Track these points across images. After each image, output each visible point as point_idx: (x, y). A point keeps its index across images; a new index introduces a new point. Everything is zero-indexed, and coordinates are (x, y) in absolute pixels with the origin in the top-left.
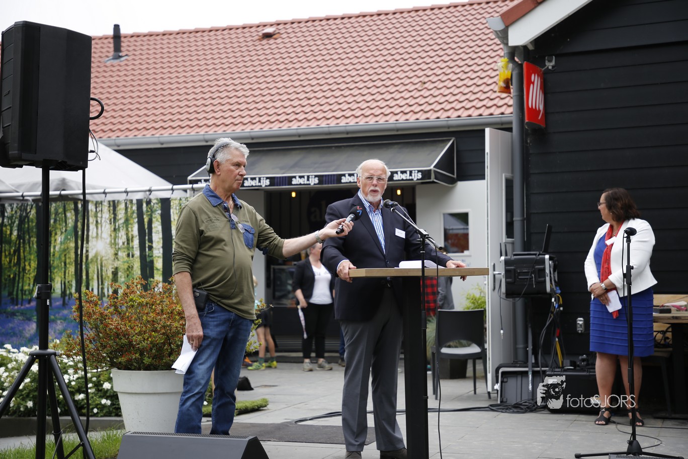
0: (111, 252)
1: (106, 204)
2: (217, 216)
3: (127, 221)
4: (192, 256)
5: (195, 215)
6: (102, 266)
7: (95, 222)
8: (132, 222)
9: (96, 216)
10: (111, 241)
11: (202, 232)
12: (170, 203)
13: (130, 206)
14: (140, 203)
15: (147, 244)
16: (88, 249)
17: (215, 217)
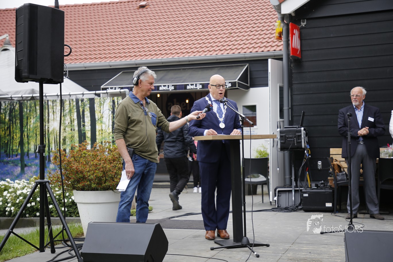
1: (58, 101)
2: (137, 109)
3: (70, 110)
4: (124, 130)
5: (125, 108)
6: (57, 136)
7: (52, 111)
8: (73, 111)
9: (53, 108)
11: (129, 118)
12: (94, 101)
13: (72, 103)
14: (77, 101)
15: (82, 123)
16: (49, 126)
17: (136, 109)
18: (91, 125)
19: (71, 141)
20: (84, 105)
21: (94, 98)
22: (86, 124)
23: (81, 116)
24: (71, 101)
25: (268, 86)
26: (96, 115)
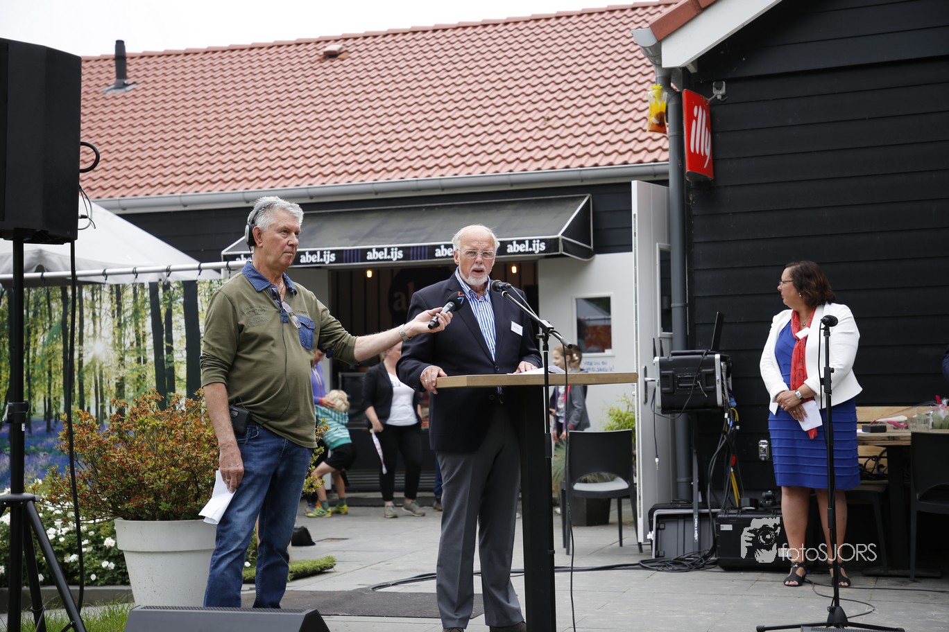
0: (115, 356)
1: (106, 289)
2: (262, 305)
3: (136, 313)
4: (228, 360)
5: (232, 303)
6: (101, 376)
7: (91, 315)
8: (143, 314)
9: (93, 307)
10: (114, 341)
11: (241, 328)
12: (197, 287)
13: (140, 292)
14: (154, 288)
15: (165, 345)
16: (81, 352)
18: (187, 349)
19: (138, 389)
20: (172, 299)
21: (195, 281)
22: (175, 346)
23: (162, 326)
24: (137, 287)
25: (631, 251)
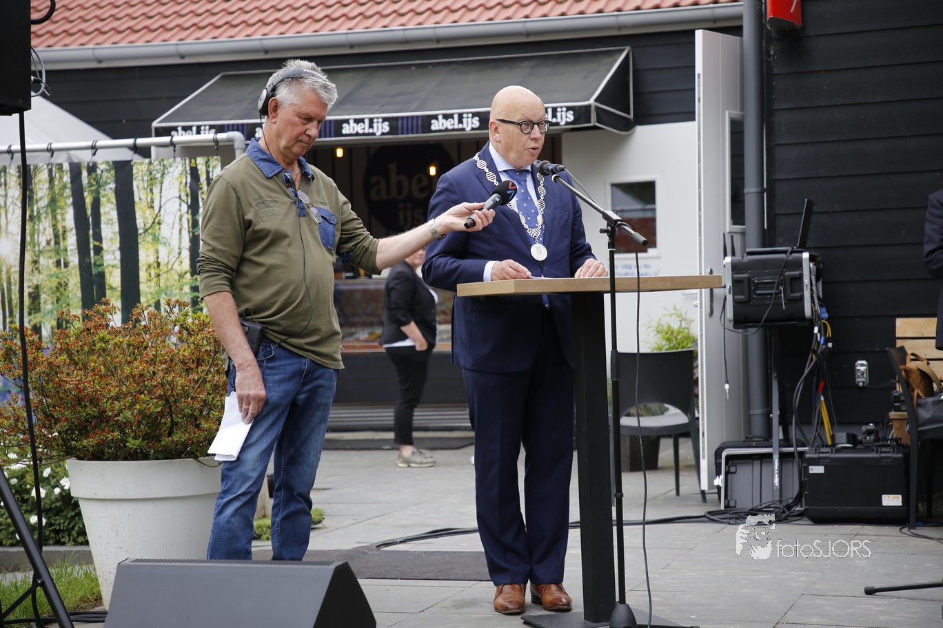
2: (274, 195)
3: (53, 202)
4: (233, 265)
5: (236, 193)
6: (9, 284)
8: (62, 204)
12: (132, 170)
13: (57, 175)
14: (75, 170)
15: (92, 244)
17: (270, 197)
18: (121, 249)
19: (58, 300)
20: (99, 185)
21: (130, 161)
22: (105, 245)
23: (88, 219)
24: (54, 169)
25: (694, 119)
26: (138, 216)
